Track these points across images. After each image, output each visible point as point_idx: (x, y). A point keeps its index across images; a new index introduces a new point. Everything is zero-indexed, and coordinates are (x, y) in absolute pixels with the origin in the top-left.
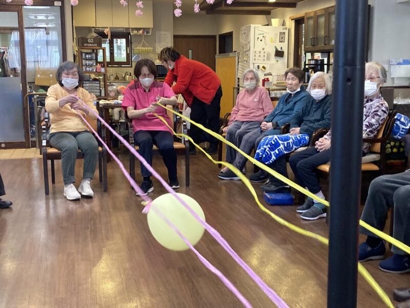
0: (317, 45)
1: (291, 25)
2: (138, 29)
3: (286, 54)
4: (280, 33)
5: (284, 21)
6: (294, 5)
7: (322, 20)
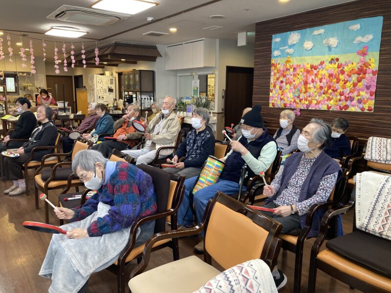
0: (130, 88)
1: (116, 75)
2: (23, 73)
3: (114, 91)
4: (111, 79)
5: (112, 73)
6: (116, 65)
7: (131, 76)
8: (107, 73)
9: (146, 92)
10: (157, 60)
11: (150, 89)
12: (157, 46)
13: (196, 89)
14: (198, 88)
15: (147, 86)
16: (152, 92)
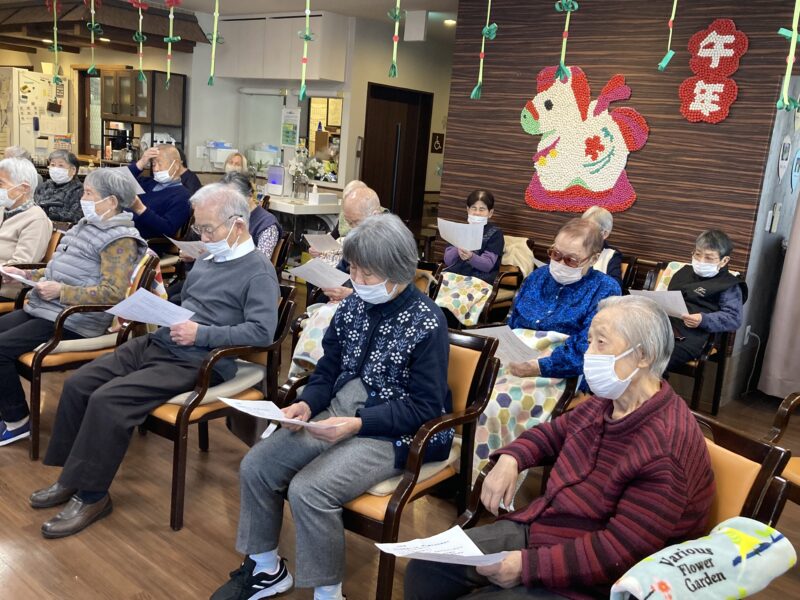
0: (121, 113)
1: (73, 76)
3: (65, 109)
5: (60, 68)
6: (76, 50)
7: (127, 83)
8: (48, 68)
9: (166, 128)
10: (195, 49)
11: (176, 120)
12: (197, 14)
13: (291, 129)
14: (295, 128)
15: (167, 112)
16: (180, 128)
